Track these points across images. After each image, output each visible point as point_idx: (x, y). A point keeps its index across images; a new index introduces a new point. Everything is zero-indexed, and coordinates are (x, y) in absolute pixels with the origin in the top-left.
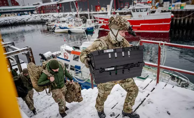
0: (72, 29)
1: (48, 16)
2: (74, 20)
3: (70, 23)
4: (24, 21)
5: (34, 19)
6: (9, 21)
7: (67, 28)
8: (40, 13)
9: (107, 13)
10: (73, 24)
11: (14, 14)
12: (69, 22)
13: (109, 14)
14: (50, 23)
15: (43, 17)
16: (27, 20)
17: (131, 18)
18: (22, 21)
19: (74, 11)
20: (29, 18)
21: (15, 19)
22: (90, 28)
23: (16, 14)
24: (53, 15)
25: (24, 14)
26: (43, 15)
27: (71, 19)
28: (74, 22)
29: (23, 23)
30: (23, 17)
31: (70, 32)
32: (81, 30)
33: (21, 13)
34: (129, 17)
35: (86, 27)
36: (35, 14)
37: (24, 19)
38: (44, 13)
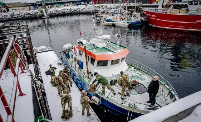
0: (116, 23)
1: (102, 6)
2: (120, 12)
3: (116, 16)
4: (79, 11)
5: (88, 10)
6: (66, 11)
7: (112, 21)
8: (95, 3)
9: (157, 6)
10: (118, 17)
11: (72, 4)
12: (115, 14)
13: (160, 7)
14: (99, 15)
15: (97, 7)
16: (82, 10)
17: (187, 13)
18: (77, 11)
19: (121, 3)
20: (84, 8)
21: (71, 9)
22: (135, 22)
23: (74, 4)
24: (106, 6)
25: (81, 4)
26: (97, 5)
27: (117, 11)
28: (119, 15)
29: (78, 13)
30: (79, 7)
31: (114, 26)
32: (125, 24)
33: (78, 3)
34: (185, 12)
35: (131, 21)
36: (91, 4)
37: (79, 9)
38: (98, 3)
